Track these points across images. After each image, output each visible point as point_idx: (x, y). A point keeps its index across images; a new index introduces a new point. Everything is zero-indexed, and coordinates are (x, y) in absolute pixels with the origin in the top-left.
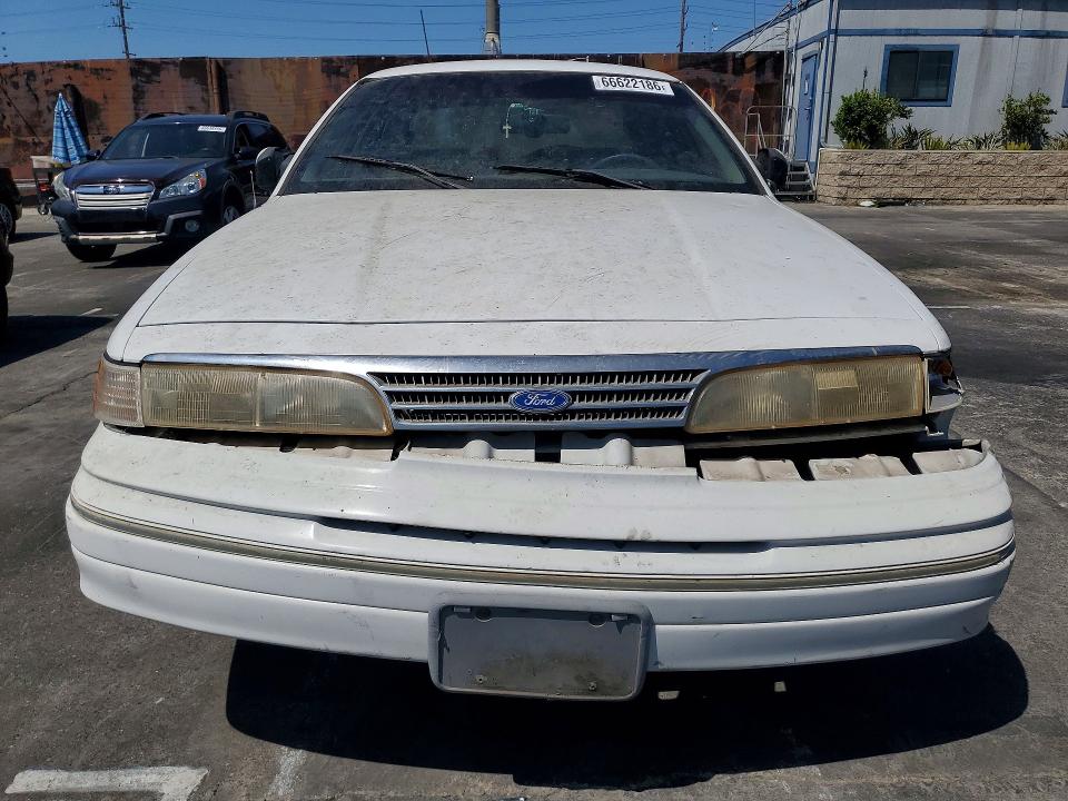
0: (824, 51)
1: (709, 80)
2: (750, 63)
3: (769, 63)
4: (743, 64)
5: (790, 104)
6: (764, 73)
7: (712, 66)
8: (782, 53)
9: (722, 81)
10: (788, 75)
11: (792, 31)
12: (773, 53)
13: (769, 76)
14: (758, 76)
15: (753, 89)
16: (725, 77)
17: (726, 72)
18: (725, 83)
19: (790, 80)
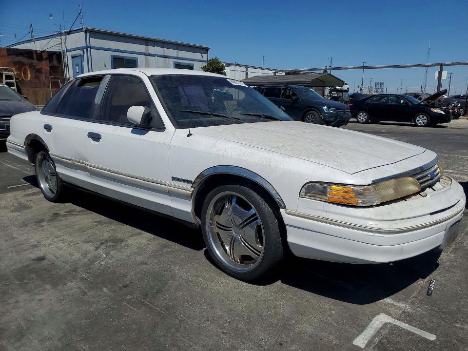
0: (85, 54)
1: (26, 63)
2: (45, 56)
3: (54, 57)
4: (42, 56)
5: (68, 76)
6: (52, 61)
7: (26, 55)
8: (60, 53)
9: (32, 63)
10: (65, 63)
11: (63, 44)
12: (55, 53)
13: (55, 62)
14: (50, 62)
15: (48, 68)
16: (33, 61)
17: (34, 59)
18: (34, 65)
19: (66, 65)
